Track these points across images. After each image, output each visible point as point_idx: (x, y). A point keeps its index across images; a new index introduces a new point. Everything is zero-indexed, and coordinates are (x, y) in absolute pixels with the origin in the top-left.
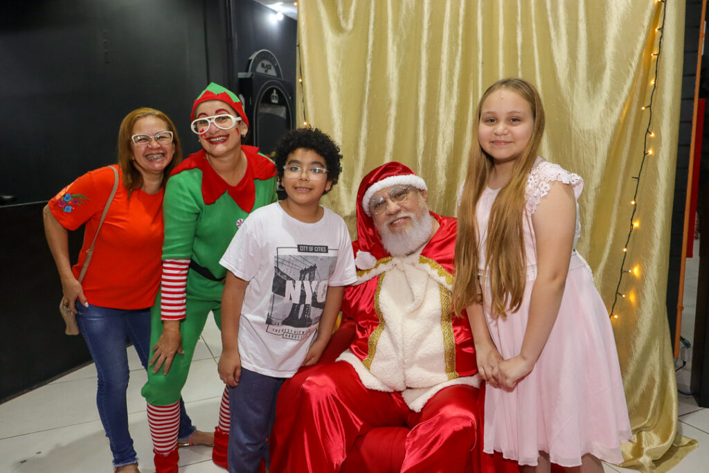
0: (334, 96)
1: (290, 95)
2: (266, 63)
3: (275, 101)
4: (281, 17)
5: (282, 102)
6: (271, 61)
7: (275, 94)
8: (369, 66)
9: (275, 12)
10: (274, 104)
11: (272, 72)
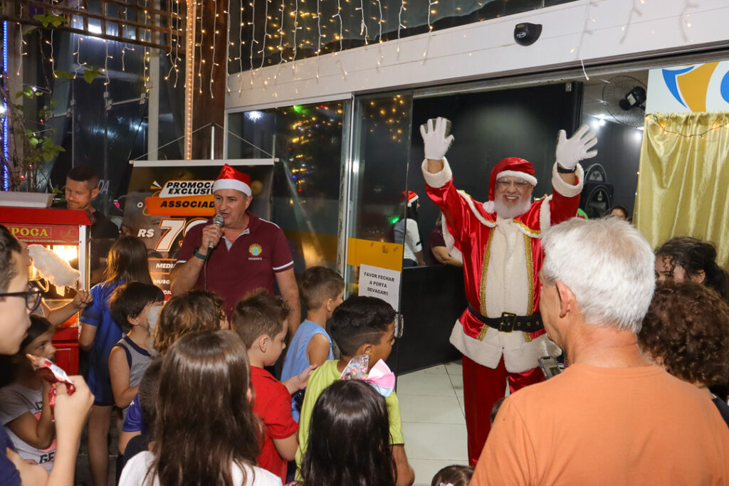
0: (655, 223)
1: (612, 195)
2: (596, 172)
3: (600, 199)
4: (603, 123)
5: (605, 200)
6: (599, 171)
7: (600, 194)
8: (678, 210)
9: (598, 119)
10: (600, 202)
11: (600, 179)
